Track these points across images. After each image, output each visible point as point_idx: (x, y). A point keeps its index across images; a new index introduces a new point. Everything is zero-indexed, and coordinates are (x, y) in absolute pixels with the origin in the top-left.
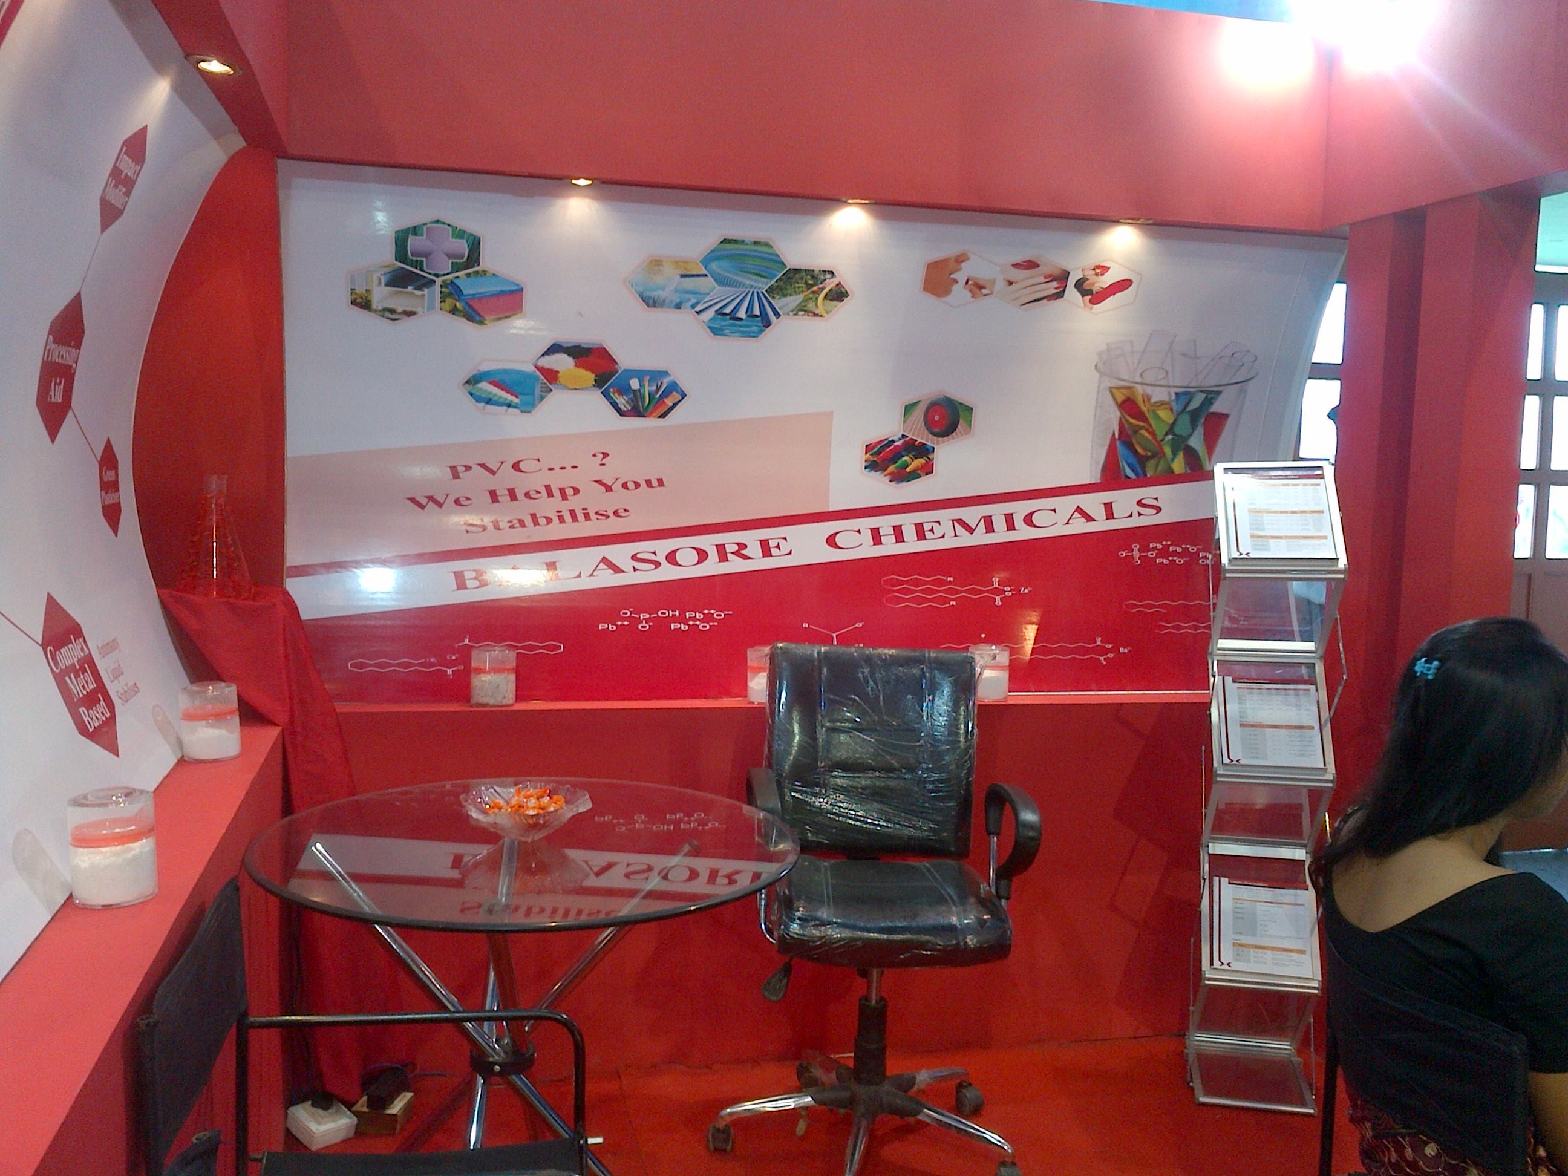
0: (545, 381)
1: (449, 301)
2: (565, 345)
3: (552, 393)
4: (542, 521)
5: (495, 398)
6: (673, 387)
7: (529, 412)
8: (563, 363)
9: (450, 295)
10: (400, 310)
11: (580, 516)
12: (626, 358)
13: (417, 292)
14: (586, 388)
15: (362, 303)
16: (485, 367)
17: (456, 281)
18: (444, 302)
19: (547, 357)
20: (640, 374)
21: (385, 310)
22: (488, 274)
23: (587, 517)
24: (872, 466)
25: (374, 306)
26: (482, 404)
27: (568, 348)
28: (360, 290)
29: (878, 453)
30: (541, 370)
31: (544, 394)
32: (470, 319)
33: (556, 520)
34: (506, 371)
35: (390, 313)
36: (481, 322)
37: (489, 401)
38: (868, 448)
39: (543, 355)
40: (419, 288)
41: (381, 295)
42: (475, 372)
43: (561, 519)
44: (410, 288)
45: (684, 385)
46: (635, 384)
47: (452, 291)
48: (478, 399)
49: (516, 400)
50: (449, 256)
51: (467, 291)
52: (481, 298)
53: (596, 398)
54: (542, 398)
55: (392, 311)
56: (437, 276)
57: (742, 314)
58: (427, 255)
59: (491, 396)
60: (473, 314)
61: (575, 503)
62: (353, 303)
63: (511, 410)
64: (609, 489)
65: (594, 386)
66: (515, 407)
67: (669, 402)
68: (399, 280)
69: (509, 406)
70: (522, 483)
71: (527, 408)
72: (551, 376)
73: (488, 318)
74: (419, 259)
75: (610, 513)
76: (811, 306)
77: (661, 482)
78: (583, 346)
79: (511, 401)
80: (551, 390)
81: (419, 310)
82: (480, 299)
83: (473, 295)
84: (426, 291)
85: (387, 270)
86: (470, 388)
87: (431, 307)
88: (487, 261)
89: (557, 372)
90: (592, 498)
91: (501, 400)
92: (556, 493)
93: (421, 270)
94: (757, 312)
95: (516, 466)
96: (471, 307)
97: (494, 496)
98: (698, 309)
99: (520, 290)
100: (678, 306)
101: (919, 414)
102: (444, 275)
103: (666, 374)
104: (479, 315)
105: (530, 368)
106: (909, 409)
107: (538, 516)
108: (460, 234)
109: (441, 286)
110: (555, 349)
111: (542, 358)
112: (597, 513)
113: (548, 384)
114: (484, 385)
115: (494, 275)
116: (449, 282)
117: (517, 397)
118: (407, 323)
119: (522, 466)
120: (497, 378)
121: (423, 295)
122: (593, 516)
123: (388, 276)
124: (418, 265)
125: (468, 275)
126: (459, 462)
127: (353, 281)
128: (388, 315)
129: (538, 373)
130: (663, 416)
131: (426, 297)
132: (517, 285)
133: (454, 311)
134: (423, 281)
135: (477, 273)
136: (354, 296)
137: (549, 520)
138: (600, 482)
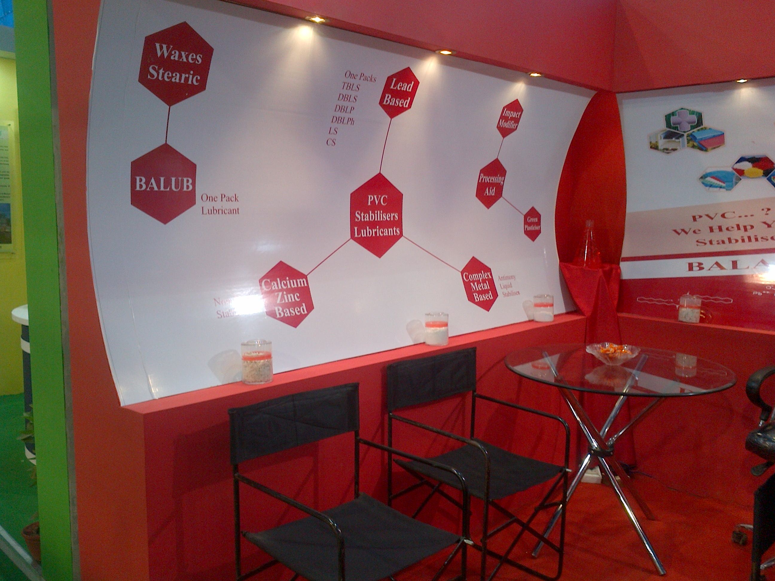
0: (738, 175)
1: (691, 143)
2: (747, 157)
3: (741, 181)
4: (733, 241)
5: (714, 185)
7: (730, 190)
8: (746, 166)
9: (691, 140)
10: (670, 148)
11: (753, 239)
13: (677, 140)
14: (759, 177)
15: (655, 147)
16: (709, 170)
17: (693, 134)
18: (689, 143)
19: (738, 164)
21: (664, 149)
22: (707, 129)
23: (757, 240)
25: (660, 148)
26: (707, 188)
27: (748, 159)
28: (654, 142)
30: (736, 170)
31: (737, 181)
32: (701, 149)
33: (740, 241)
34: (718, 172)
35: (666, 150)
36: (706, 150)
37: (711, 186)
39: (737, 163)
40: (678, 138)
41: (662, 143)
42: (704, 173)
43: (743, 241)
44: (674, 139)
47: (692, 138)
48: (706, 185)
49: (723, 185)
50: (689, 123)
51: (698, 138)
52: (705, 140)
53: (764, 182)
54: (736, 183)
55: (667, 149)
56: (685, 132)
58: (679, 124)
59: (712, 184)
60: (702, 147)
61: (750, 233)
62: (651, 147)
63: (721, 189)
64: (769, 226)
65: (763, 176)
66: (724, 188)
68: (669, 136)
69: (721, 187)
70: (725, 223)
71: (729, 188)
72: (741, 172)
73: (709, 148)
74: (676, 126)
75: (769, 238)
78: (756, 157)
80: (741, 179)
81: (678, 148)
83: (701, 139)
84: (681, 139)
85: (662, 133)
86: (702, 180)
87: (683, 146)
88: (706, 123)
89: (744, 170)
90: (761, 231)
91: (717, 185)
92: (742, 228)
93: (678, 130)
95: (723, 216)
96: (701, 144)
97: (711, 230)
99: (723, 135)
102: (688, 131)
104: (705, 147)
105: (730, 170)
107: (732, 239)
108: (692, 113)
109: (687, 137)
110: (742, 160)
111: (736, 165)
112: (762, 238)
113: (739, 176)
114: (709, 179)
115: (710, 129)
116: (690, 134)
117: (724, 183)
118: (674, 154)
119: (726, 215)
120: (714, 176)
121: (679, 142)
122: (759, 239)
123: (664, 135)
124: (676, 128)
125: (698, 130)
126: (697, 214)
127: (650, 138)
128: (665, 151)
129: (734, 172)
131: (681, 142)
132: (721, 132)
133: (693, 147)
134: (679, 135)
135: (702, 129)
136: (651, 145)
137: (737, 241)
138: (765, 223)
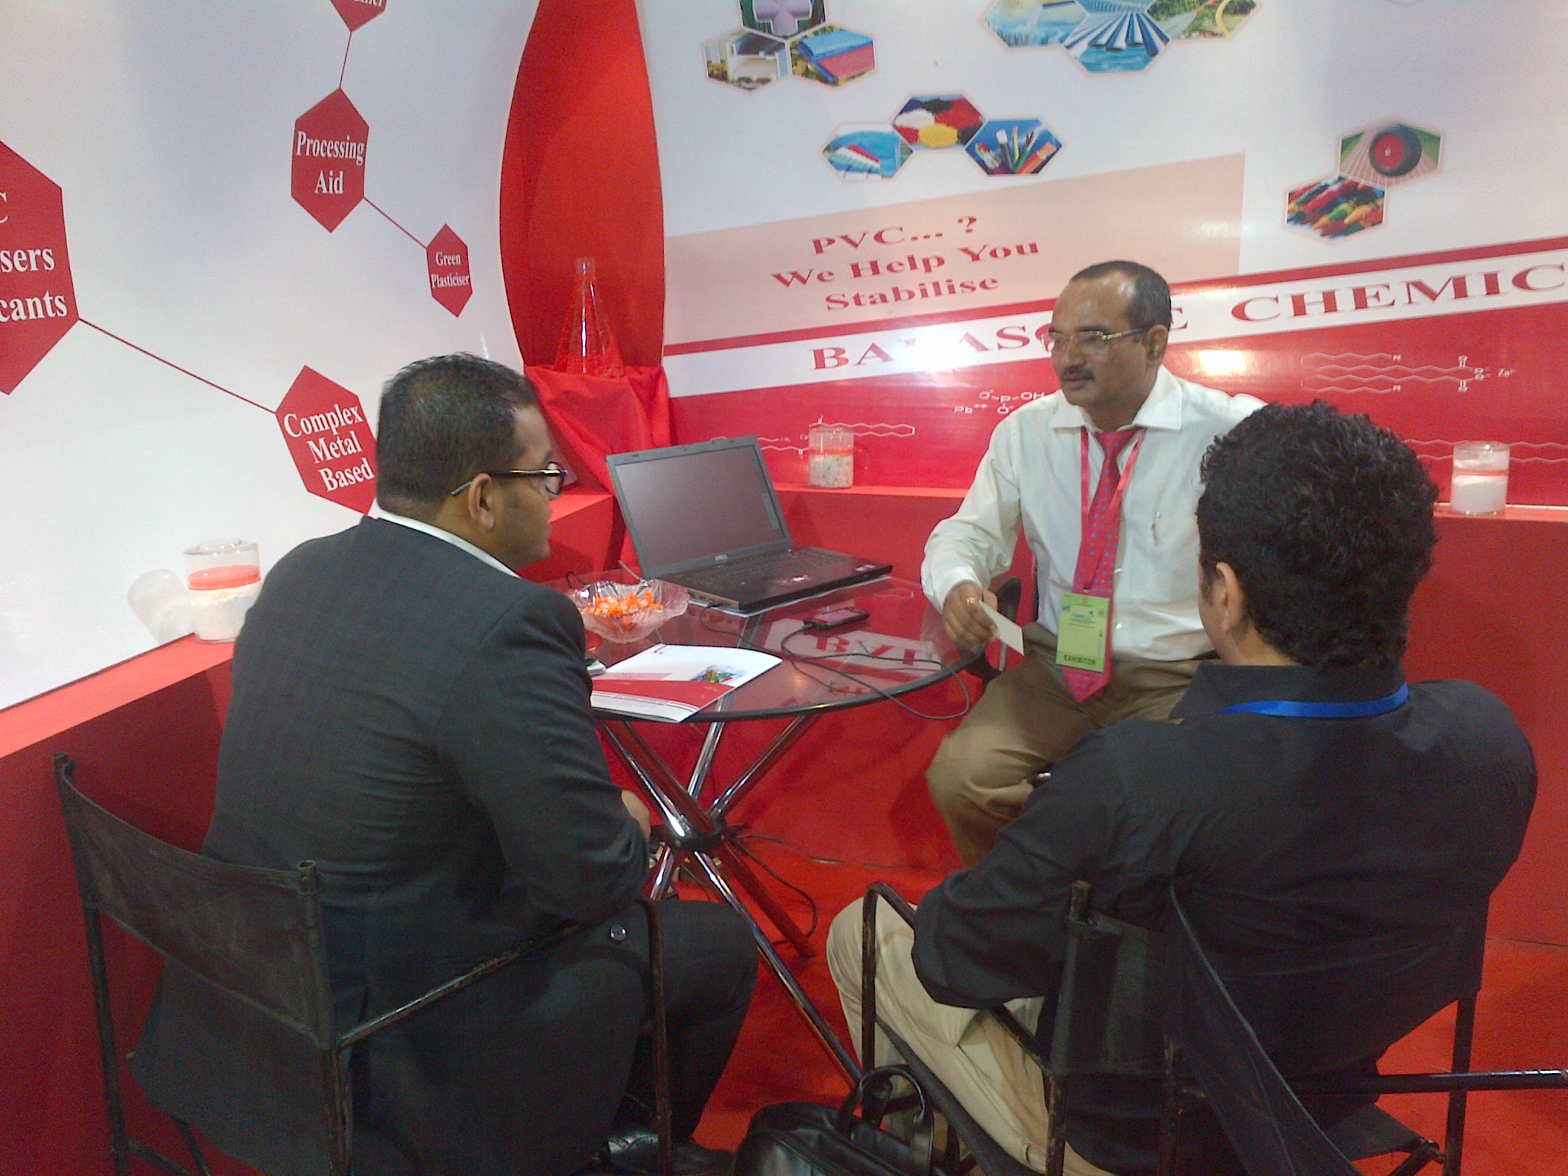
0: (905, 141)
1: (800, 63)
2: (923, 100)
3: (912, 155)
4: (904, 296)
5: (855, 165)
6: (1046, 137)
7: (890, 177)
8: (922, 120)
9: (800, 56)
10: (754, 78)
11: (944, 289)
12: (990, 109)
13: (769, 58)
14: (949, 146)
15: (719, 75)
16: (844, 131)
17: (805, 41)
18: (796, 64)
19: (905, 116)
20: (1008, 126)
21: (741, 79)
22: (835, 30)
23: (952, 290)
24: (1298, 218)
25: (730, 76)
26: (842, 172)
27: (926, 103)
28: (716, 61)
29: (1305, 202)
30: (901, 130)
31: (904, 156)
32: (824, 80)
33: (918, 294)
34: (863, 135)
35: (745, 83)
36: (835, 83)
37: (849, 168)
38: (1292, 196)
39: (901, 113)
40: (770, 53)
41: (736, 64)
42: (833, 138)
43: (924, 293)
44: (761, 54)
45: (1058, 133)
46: (1002, 137)
47: (802, 52)
48: (838, 167)
49: (876, 165)
50: (795, 14)
51: (817, 51)
53: (960, 155)
54: (903, 161)
55: (748, 80)
56: (785, 37)
57: (1121, 42)
58: (773, 16)
59: (850, 163)
60: (826, 75)
61: (939, 274)
62: (711, 75)
63: (872, 176)
64: (976, 257)
65: (957, 143)
66: (876, 172)
67: (1042, 155)
68: (751, 46)
69: (870, 171)
70: (885, 255)
71: (888, 172)
72: (911, 135)
73: (841, 78)
74: (765, 22)
75: (977, 285)
76: (1207, 24)
77: (1034, 248)
78: (942, 99)
79: (872, 167)
80: (912, 152)
81: (773, 76)
82: (830, 58)
83: (824, 55)
84: (777, 55)
85: (737, 37)
86: (828, 155)
87: (784, 72)
88: (832, 15)
89: (917, 131)
90: (959, 269)
91: (862, 166)
92: (920, 264)
93: (770, 32)
94: (1139, 38)
95: (879, 237)
96: (823, 68)
97: (856, 270)
98: (1068, 42)
99: (870, 44)
100: (1044, 42)
101: (1362, 149)
102: (792, 36)
103: (1036, 122)
104: (833, 76)
105: (888, 129)
106: (1347, 144)
107: (900, 290)
109: (791, 49)
110: (912, 105)
111: (899, 117)
112: (962, 285)
113: (909, 145)
114: (844, 152)
115: (841, 30)
116: (798, 43)
117: (877, 161)
118: (763, 91)
119: (884, 236)
120: (856, 143)
121: (775, 60)
122: (957, 288)
123: (739, 44)
124: (766, 28)
125: (816, 33)
126: (822, 235)
127: (708, 53)
128: (744, 84)
129: (897, 133)
130: (1037, 171)
131: (778, 62)
132: (866, 38)
133: (806, 73)
134: (774, 45)
135: (824, 30)
136: (711, 69)
137: (911, 295)
138: (966, 251)
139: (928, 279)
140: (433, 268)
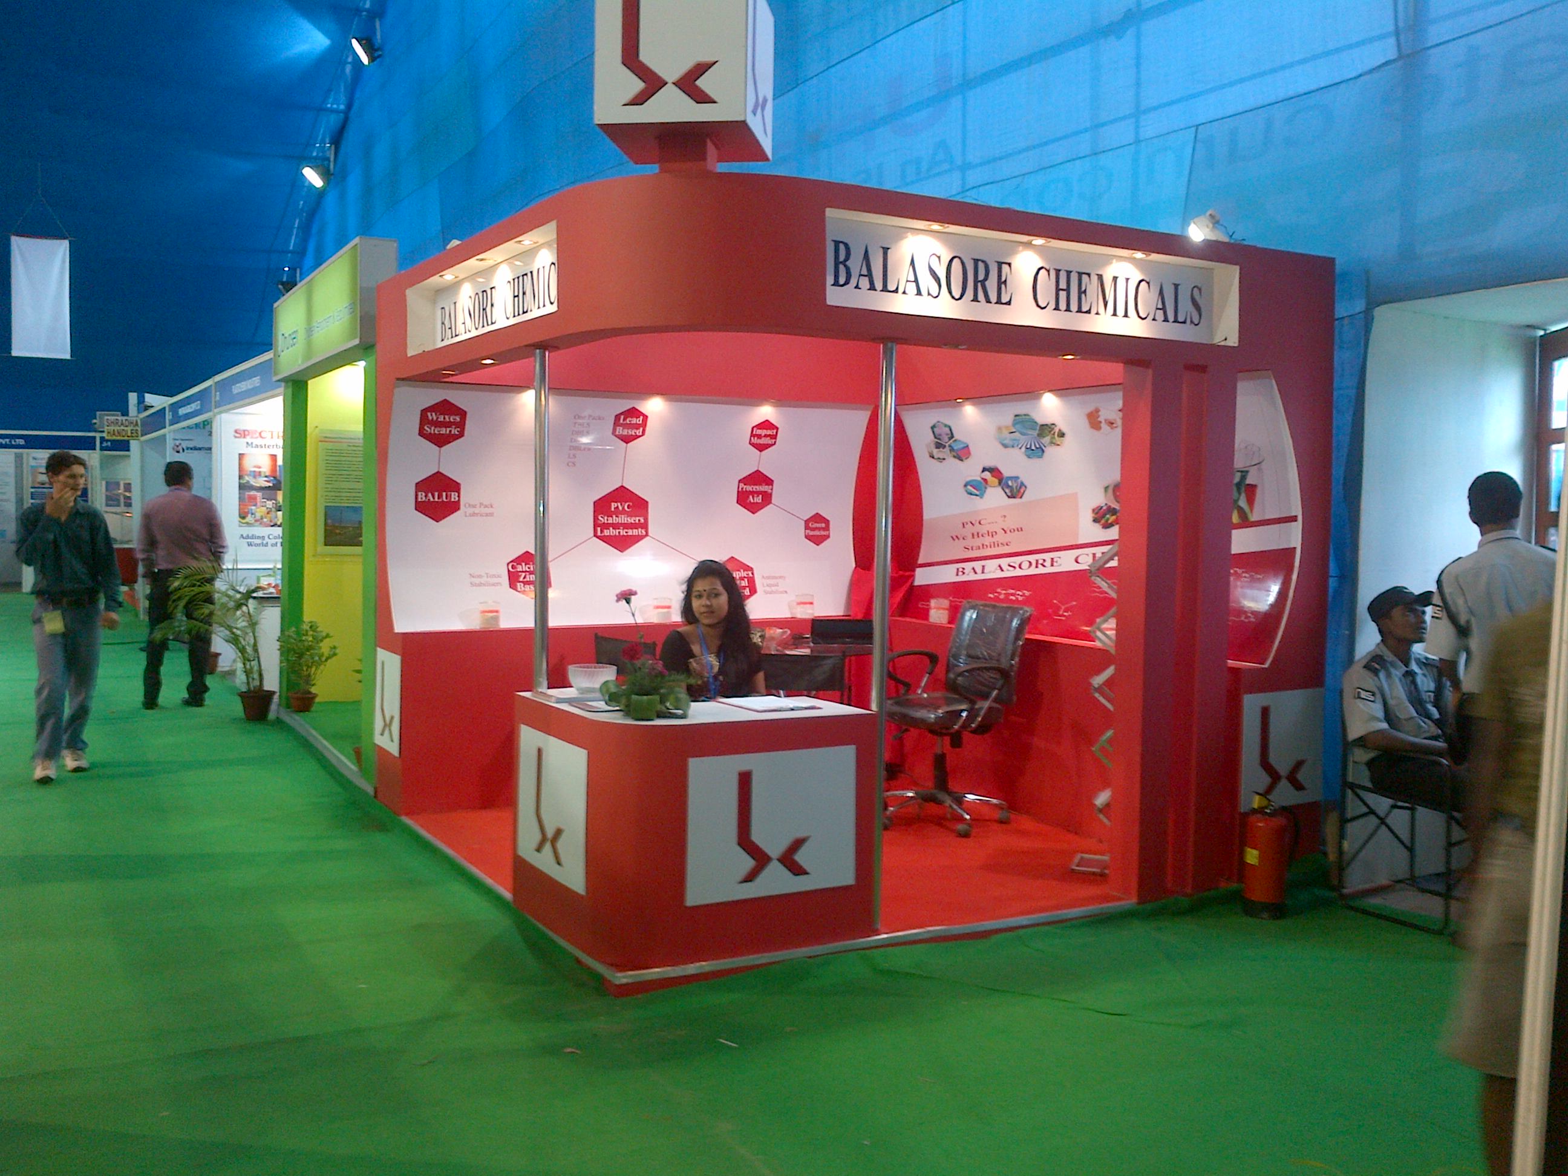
0: (984, 484)
1: (952, 453)
2: (987, 467)
4: (985, 547)
6: (1022, 484)
7: (984, 498)
8: (987, 475)
11: (996, 545)
12: (1006, 473)
13: (943, 450)
14: (997, 486)
15: (932, 457)
16: (967, 479)
17: (951, 445)
20: (1011, 478)
21: (938, 458)
24: (1095, 521)
25: (935, 457)
26: (970, 496)
27: (988, 469)
28: (931, 451)
29: (1097, 513)
30: (983, 479)
31: (985, 490)
32: (960, 459)
33: (988, 546)
34: (973, 481)
36: (963, 460)
37: (971, 494)
38: (1094, 510)
39: (982, 472)
41: (935, 452)
42: (965, 482)
43: (990, 546)
44: (941, 449)
45: (1026, 483)
46: (1010, 483)
48: (968, 493)
49: (979, 493)
50: (946, 435)
51: (955, 448)
53: (999, 489)
54: (985, 492)
55: (940, 459)
56: (946, 443)
57: (1033, 448)
58: (940, 435)
59: (971, 492)
60: (960, 457)
61: (996, 539)
62: (930, 457)
63: (978, 498)
64: (1005, 532)
66: (979, 496)
67: (1022, 491)
68: (938, 446)
69: (977, 496)
70: (983, 529)
71: (982, 496)
72: (986, 481)
73: (964, 458)
74: (939, 437)
75: (1004, 544)
76: (1054, 441)
77: (1022, 530)
78: (991, 467)
80: (987, 488)
81: (946, 457)
82: (959, 451)
83: (957, 450)
84: (945, 450)
85: (934, 442)
86: (965, 488)
87: (948, 456)
88: (956, 436)
89: (987, 479)
90: (1001, 537)
91: (975, 493)
92: (990, 534)
93: (941, 441)
94: (1038, 446)
95: (980, 523)
96: (958, 455)
97: (973, 536)
98: (1020, 446)
99: (968, 446)
100: (1013, 447)
101: (1110, 491)
102: (948, 443)
103: (1017, 478)
104: (962, 458)
105: (979, 479)
106: (1106, 488)
107: (984, 544)
108: (946, 426)
109: (949, 447)
110: (984, 469)
111: (982, 474)
112: (1001, 544)
113: (986, 485)
114: (969, 487)
115: (959, 441)
117: (979, 491)
118: (944, 463)
120: (972, 484)
122: (999, 545)
123: (935, 445)
125: (953, 442)
126: (965, 521)
127: (928, 448)
129: (982, 481)
130: (1021, 497)
131: (946, 452)
132: (966, 444)
133: (955, 457)
134: (943, 446)
135: (955, 441)
136: (929, 454)
138: (1003, 529)
139: (994, 540)
140: (807, 527)
